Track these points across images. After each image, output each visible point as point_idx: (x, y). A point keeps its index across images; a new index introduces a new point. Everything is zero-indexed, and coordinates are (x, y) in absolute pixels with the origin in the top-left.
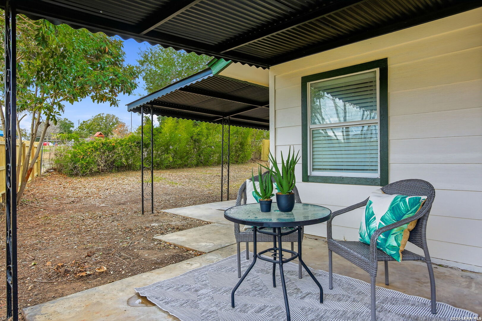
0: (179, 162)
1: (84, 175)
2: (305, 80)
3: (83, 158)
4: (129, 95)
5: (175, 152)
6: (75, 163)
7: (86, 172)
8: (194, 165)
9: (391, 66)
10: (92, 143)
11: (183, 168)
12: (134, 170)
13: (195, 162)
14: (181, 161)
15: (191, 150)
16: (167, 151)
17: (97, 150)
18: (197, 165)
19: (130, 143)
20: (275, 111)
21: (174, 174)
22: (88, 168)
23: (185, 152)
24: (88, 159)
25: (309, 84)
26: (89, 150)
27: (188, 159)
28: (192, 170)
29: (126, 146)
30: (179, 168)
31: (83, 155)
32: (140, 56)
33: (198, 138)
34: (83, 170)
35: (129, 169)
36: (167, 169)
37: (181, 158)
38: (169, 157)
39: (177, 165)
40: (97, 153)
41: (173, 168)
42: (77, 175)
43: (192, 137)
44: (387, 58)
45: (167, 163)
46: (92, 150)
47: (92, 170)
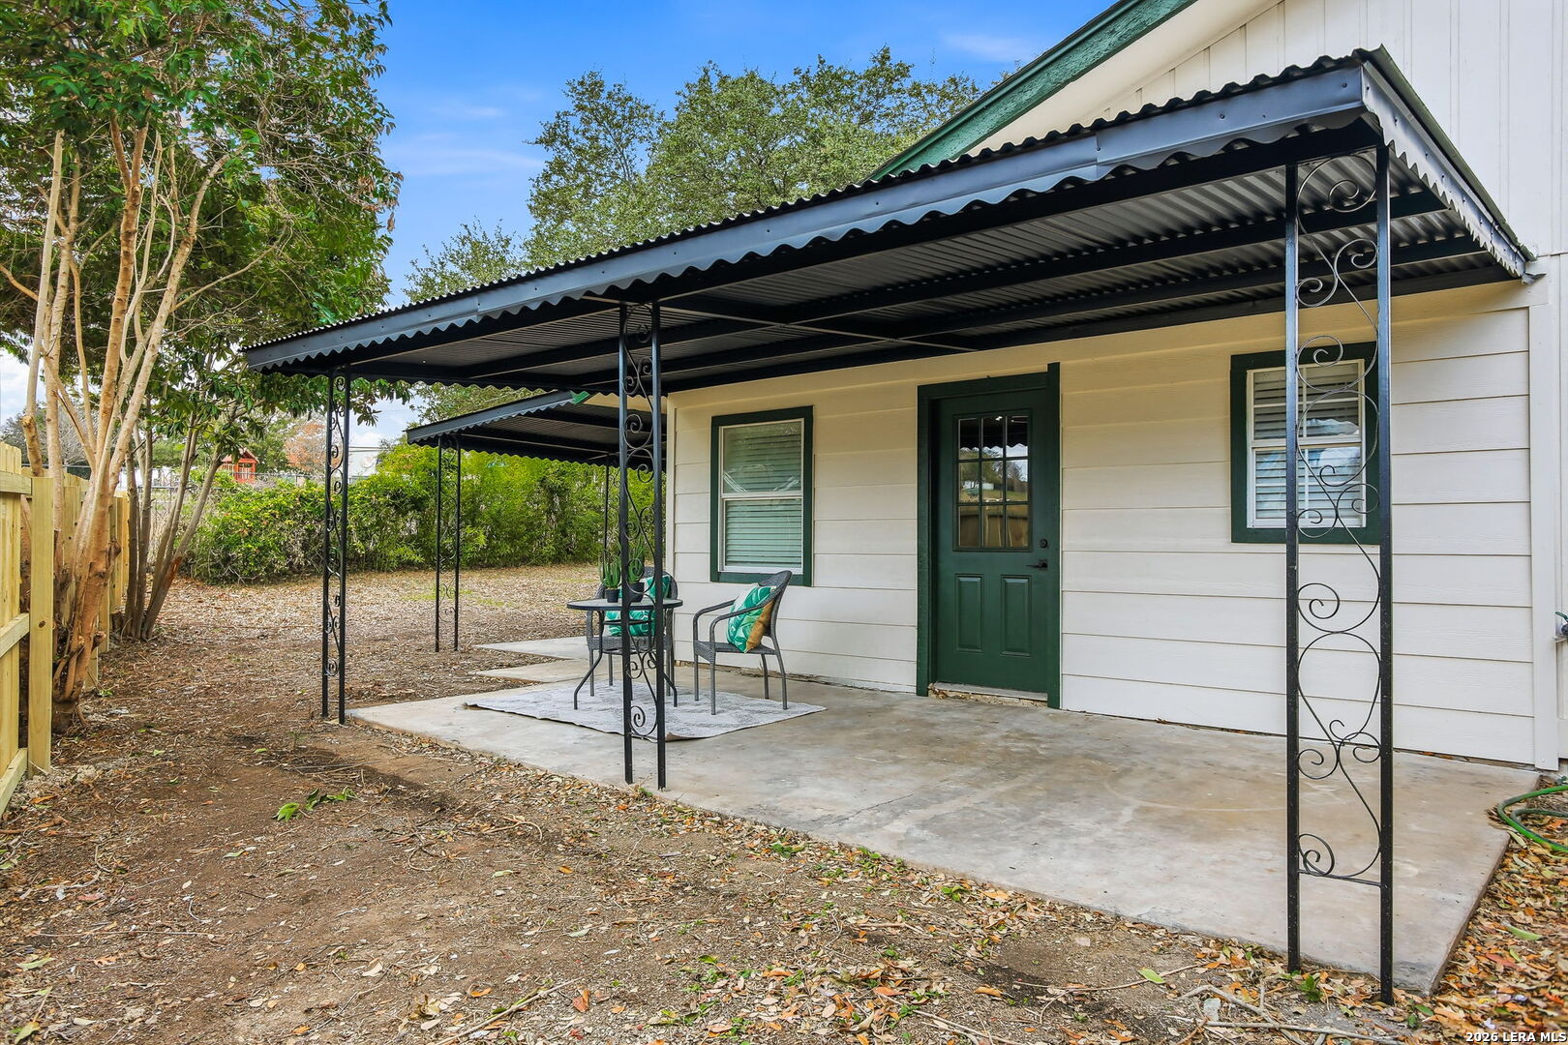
0: (507, 549)
1: (252, 580)
2: (718, 421)
3: (250, 534)
4: (403, 404)
5: (496, 521)
6: (227, 549)
7: (258, 572)
8: (550, 559)
9: (820, 417)
10: (272, 496)
11: (517, 567)
12: (380, 570)
13: (549, 549)
14: (511, 547)
15: (539, 517)
16: (473, 520)
17: (287, 513)
18: (557, 560)
19: (373, 497)
20: (675, 466)
21: (491, 582)
22: (262, 563)
23: (522, 523)
24: (263, 538)
25: (722, 429)
26: (267, 514)
27: (531, 541)
28: (540, 571)
29: (362, 503)
30: (505, 566)
31: (250, 528)
32: (412, 282)
33: (559, 483)
34: (248, 568)
35: (367, 565)
36: (471, 568)
37: (513, 538)
38: (476, 535)
39: (500, 557)
40: (287, 522)
41: (490, 566)
42: (231, 580)
43: (543, 481)
44: (811, 407)
45: (472, 552)
46: (274, 515)
47: (274, 568)
